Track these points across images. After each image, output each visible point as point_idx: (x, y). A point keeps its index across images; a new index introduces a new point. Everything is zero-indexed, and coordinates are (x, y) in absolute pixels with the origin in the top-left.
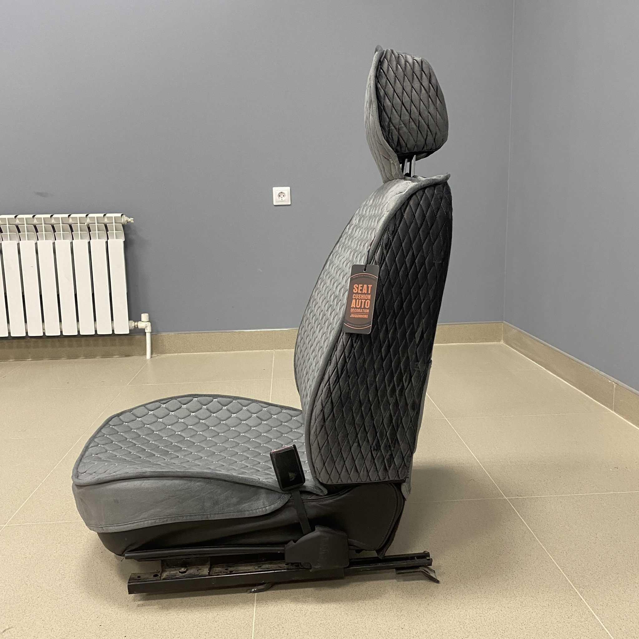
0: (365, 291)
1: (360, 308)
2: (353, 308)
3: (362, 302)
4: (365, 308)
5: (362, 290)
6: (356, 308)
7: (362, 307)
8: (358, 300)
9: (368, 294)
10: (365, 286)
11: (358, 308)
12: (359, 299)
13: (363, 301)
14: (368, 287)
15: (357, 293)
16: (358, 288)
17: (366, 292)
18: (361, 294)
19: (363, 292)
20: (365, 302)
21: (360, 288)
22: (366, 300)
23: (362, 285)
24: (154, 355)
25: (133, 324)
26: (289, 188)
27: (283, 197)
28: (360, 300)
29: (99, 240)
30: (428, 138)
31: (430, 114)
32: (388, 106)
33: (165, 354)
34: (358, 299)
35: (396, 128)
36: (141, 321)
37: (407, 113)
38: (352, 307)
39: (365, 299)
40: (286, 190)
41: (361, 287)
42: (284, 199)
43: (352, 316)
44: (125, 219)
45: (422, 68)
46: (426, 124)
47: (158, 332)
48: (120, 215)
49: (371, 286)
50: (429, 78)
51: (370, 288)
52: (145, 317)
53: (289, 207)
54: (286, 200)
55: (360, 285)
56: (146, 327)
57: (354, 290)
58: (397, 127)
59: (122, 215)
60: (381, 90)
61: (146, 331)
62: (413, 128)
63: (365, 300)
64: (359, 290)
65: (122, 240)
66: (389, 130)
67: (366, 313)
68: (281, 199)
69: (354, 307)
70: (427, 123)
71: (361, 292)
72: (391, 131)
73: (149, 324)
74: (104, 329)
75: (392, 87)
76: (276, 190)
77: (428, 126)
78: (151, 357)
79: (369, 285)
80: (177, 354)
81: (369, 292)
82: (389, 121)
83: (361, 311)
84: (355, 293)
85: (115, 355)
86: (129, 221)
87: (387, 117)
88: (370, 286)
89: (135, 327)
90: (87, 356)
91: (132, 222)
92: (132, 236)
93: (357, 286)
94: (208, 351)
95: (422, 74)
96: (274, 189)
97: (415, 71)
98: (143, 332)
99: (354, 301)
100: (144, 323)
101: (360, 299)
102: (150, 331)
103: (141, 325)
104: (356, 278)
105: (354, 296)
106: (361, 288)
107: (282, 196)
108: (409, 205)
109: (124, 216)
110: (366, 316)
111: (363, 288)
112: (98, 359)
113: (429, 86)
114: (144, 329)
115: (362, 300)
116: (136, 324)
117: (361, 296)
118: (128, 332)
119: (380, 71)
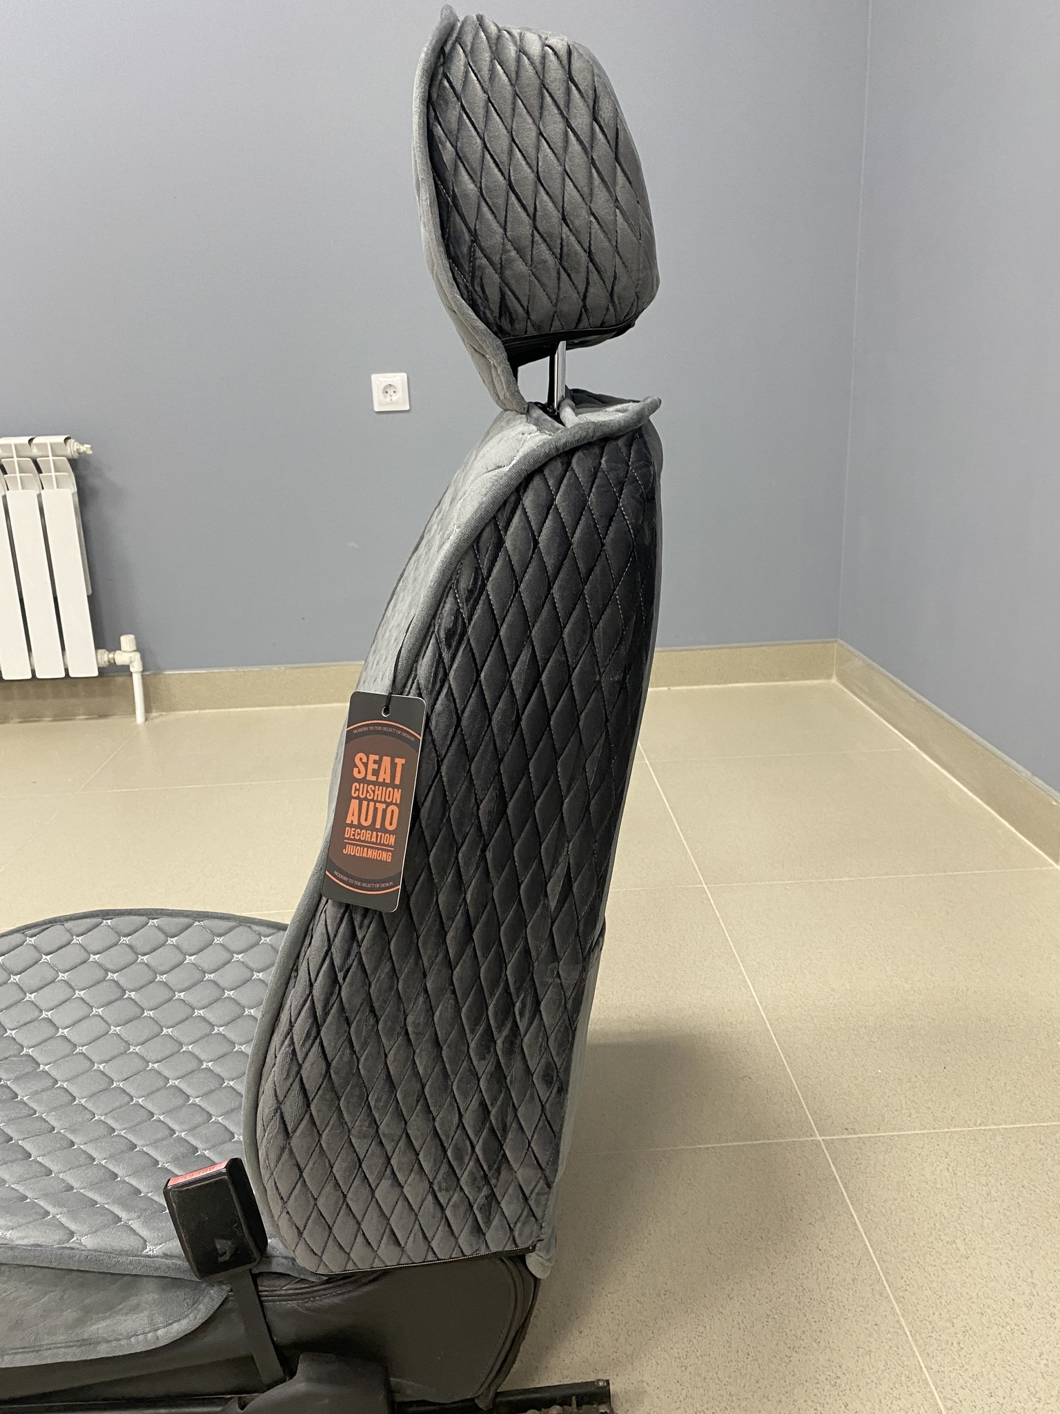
0: (385, 776)
1: (372, 828)
2: (351, 825)
3: (376, 809)
4: (383, 829)
5: (376, 773)
6: (360, 826)
7: (378, 826)
8: (365, 803)
9: (392, 785)
10: (387, 760)
11: (366, 828)
12: (369, 801)
13: (381, 807)
14: (394, 765)
15: (364, 781)
16: (366, 765)
17: (388, 781)
18: (375, 783)
19: (381, 780)
20: (385, 811)
21: (372, 766)
22: (388, 804)
23: (377, 758)
24: (154, 714)
25: (105, 656)
26: (404, 375)
27: (393, 394)
28: (372, 804)
29: (25, 491)
30: (591, 290)
31: (596, 218)
32: (466, 196)
33: (174, 711)
34: (366, 799)
35: (492, 263)
36: (120, 649)
37: (523, 215)
38: (348, 821)
39: (385, 802)
40: (399, 379)
41: (375, 762)
42: (395, 398)
43: (348, 850)
44: (74, 447)
45: (570, 72)
46: (585, 251)
47: (159, 670)
48: (61, 439)
49: (403, 761)
50: (591, 106)
51: (399, 769)
52: (127, 641)
53: (405, 414)
54: (400, 401)
55: (373, 757)
56: (131, 662)
57: (356, 770)
58: (496, 259)
59: (66, 440)
60: (443, 145)
61: (132, 670)
62: (545, 262)
63: (384, 806)
64: (370, 772)
65: (70, 490)
66: (473, 267)
67: (388, 845)
68: (388, 399)
69: (356, 823)
70: (586, 245)
71: (374, 778)
72: (478, 273)
73: (138, 655)
74: (50, 669)
75: (478, 133)
76: (379, 380)
77: (590, 254)
78: (146, 720)
79: (397, 760)
80: (197, 712)
81: (397, 782)
82: (473, 242)
83: (374, 840)
84: (359, 781)
85: (79, 715)
86: (82, 451)
87: (465, 230)
88: (400, 762)
89: (109, 662)
90: (26, 718)
91: (90, 452)
92: (94, 481)
93: (365, 760)
94: (259, 706)
95: (568, 92)
96: (374, 377)
97: (548, 81)
98: (125, 669)
99: (355, 803)
100: (127, 654)
101: (372, 800)
102: (141, 669)
103: (121, 658)
104: (364, 734)
105: (356, 790)
106: (376, 766)
107: (391, 391)
108: (520, 507)
109: (72, 441)
110: (386, 857)
111: (379, 767)
112: (46, 724)
113: (592, 129)
114: (128, 667)
115: (378, 805)
116: (111, 656)
117: (374, 792)
118: (96, 674)
119: (441, 82)
